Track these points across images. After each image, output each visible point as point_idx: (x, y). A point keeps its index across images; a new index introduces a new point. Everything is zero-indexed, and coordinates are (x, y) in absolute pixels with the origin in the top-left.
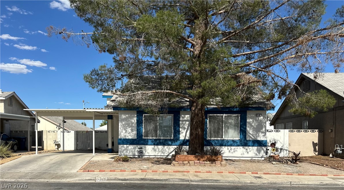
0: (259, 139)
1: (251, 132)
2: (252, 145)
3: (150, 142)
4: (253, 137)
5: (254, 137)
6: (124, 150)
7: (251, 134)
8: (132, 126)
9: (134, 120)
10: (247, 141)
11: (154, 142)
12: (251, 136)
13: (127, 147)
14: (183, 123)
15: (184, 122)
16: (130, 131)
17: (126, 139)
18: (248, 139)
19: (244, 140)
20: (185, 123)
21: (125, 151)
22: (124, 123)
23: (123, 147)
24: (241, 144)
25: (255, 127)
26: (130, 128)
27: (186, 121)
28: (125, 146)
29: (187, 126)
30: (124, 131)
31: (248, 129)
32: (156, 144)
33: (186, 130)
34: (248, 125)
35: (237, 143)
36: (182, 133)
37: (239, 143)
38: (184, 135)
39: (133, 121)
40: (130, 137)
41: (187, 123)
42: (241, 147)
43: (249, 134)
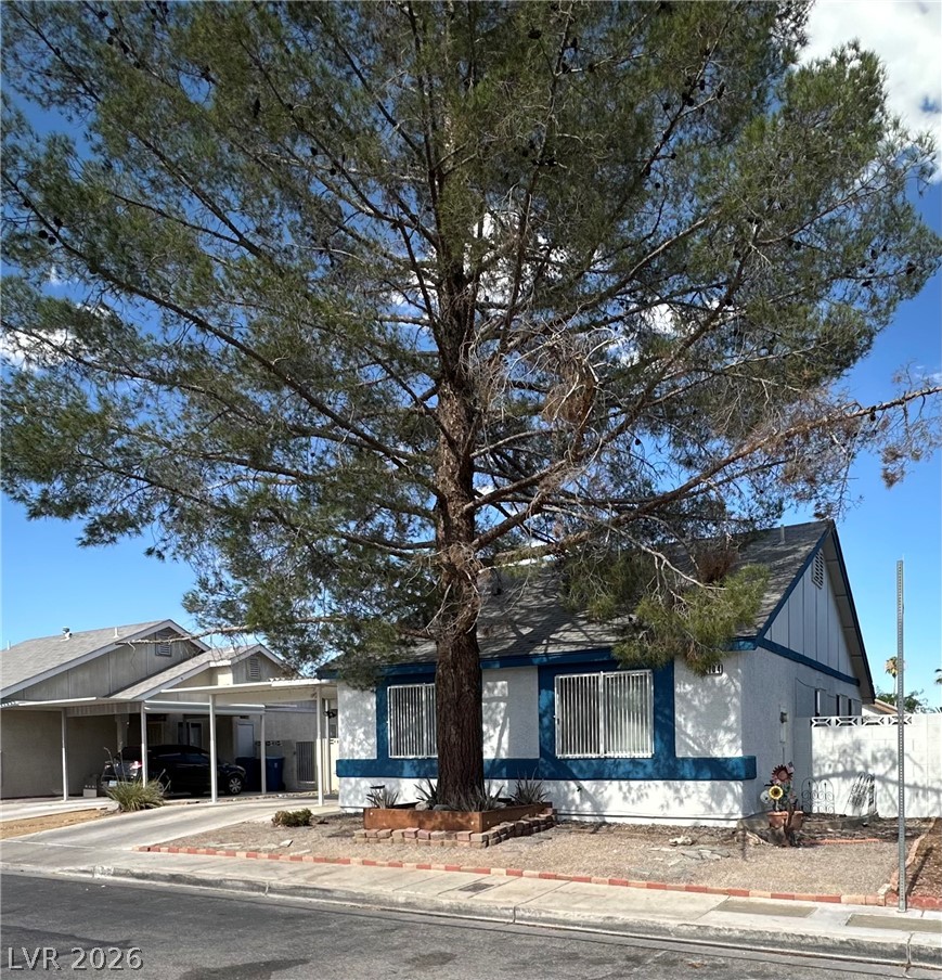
0: (717, 753)
1: (690, 731)
2: (694, 774)
3: (407, 769)
4: (696, 748)
5: (699, 745)
6: (350, 792)
7: (688, 736)
8: (367, 723)
9: (371, 704)
10: (677, 760)
11: (417, 769)
12: (691, 742)
13: (357, 783)
14: (490, 708)
15: (494, 704)
16: (362, 737)
17: (353, 760)
18: (679, 755)
19: (667, 759)
20: (497, 707)
21: (352, 797)
22: (347, 714)
23: (348, 782)
24: (658, 769)
25: (703, 709)
26: (362, 730)
27: (499, 699)
28: (353, 780)
29: (502, 714)
30: (349, 738)
31: (679, 718)
32: (422, 773)
33: (498, 729)
34: (678, 705)
35: (645, 767)
36: (490, 737)
37: (650, 769)
38: (495, 746)
39: (369, 707)
40: (363, 756)
41: (502, 705)
42: (660, 783)
43: (683, 736)
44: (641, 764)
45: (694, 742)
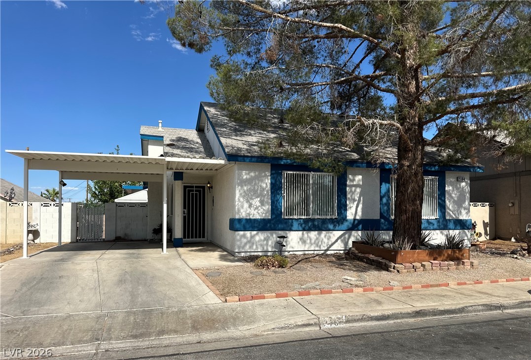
0: (461, 218)
1: (451, 208)
2: (454, 228)
3: (295, 225)
4: (454, 216)
5: (455, 215)
6: (246, 244)
7: (450, 210)
8: (261, 195)
9: (266, 183)
10: (446, 220)
11: (303, 226)
12: (451, 213)
13: (252, 237)
14: (351, 191)
15: (353, 189)
16: (258, 204)
17: (250, 219)
18: (448, 218)
19: (443, 221)
20: (355, 191)
21: (248, 247)
22: (245, 188)
23: (244, 236)
24: (439, 226)
25: (456, 199)
26: (259, 199)
27: (356, 186)
28: (248, 234)
29: (358, 195)
30: (246, 205)
31: (447, 202)
32: (307, 228)
33: (356, 203)
34: (447, 196)
35: (434, 225)
36: (350, 207)
37: (436, 226)
38: (354, 213)
39: (264, 185)
40: (258, 217)
41: (358, 190)
42: (438, 231)
43: (448, 211)
44: (432, 223)
45: (453, 213)
